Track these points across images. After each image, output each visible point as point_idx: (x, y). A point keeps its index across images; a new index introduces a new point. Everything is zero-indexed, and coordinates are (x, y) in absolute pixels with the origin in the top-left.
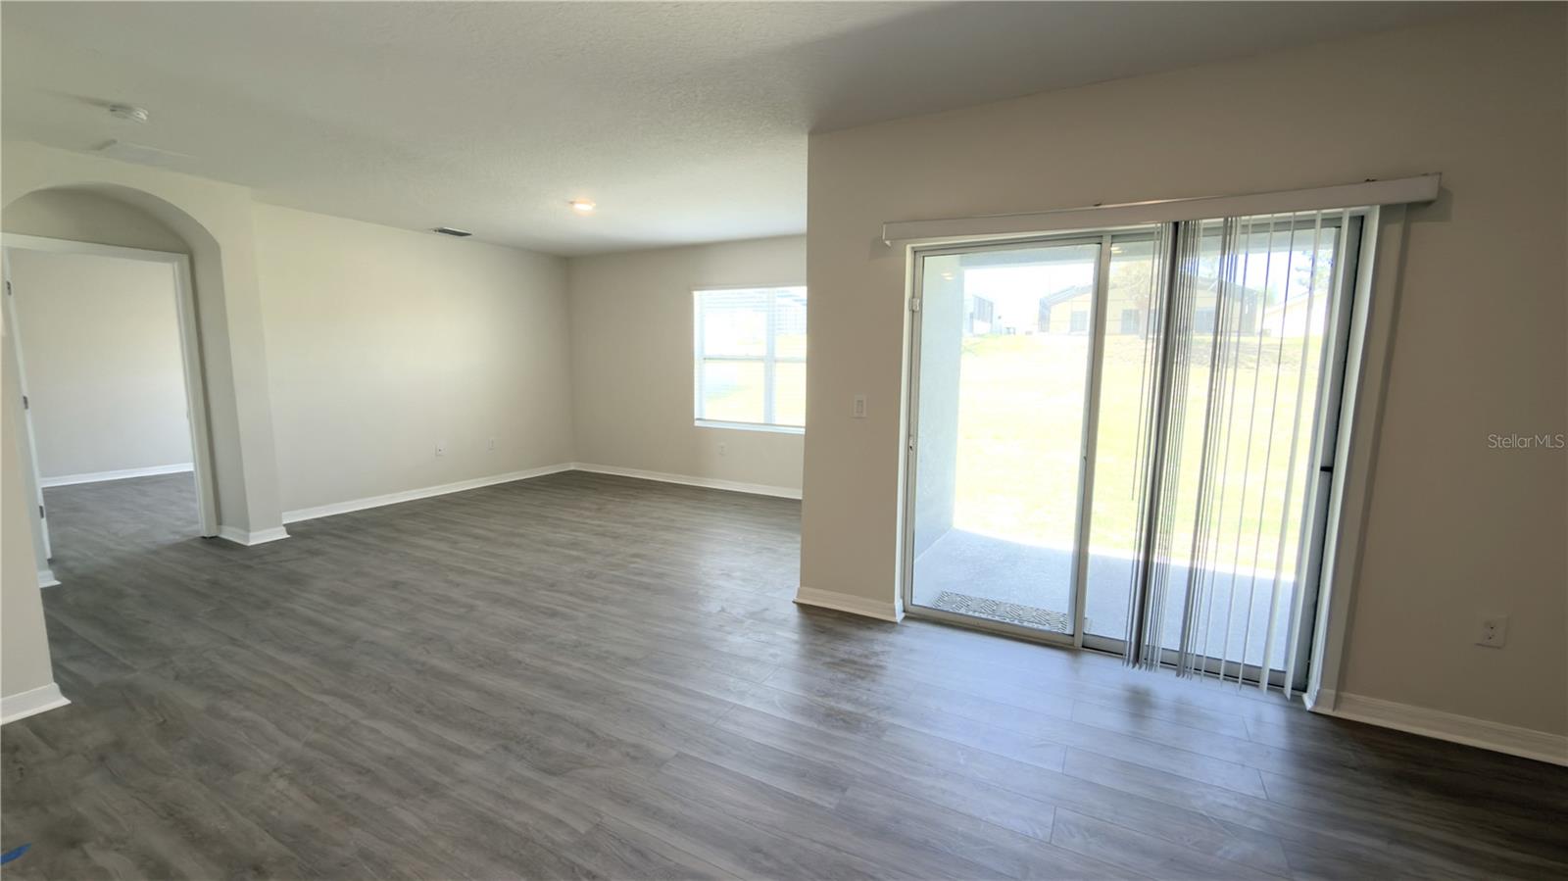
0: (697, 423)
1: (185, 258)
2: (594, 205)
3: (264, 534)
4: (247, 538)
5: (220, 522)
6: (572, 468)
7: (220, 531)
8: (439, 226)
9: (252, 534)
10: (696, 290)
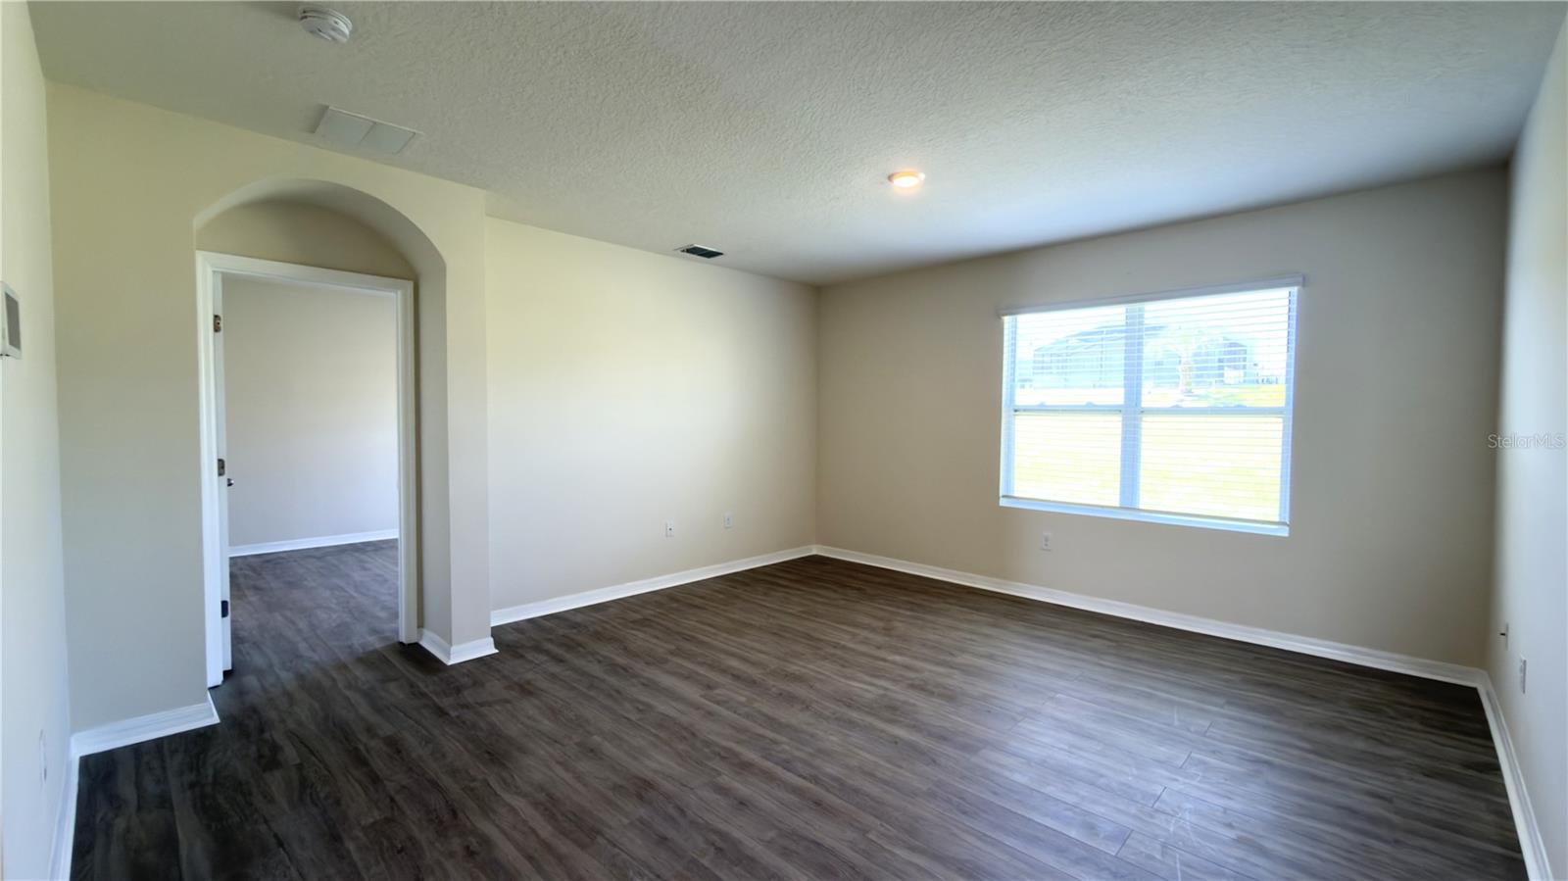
0: (1003, 502)
1: (410, 285)
2: (922, 176)
3: (467, 647)
4: (448, 654)
5: (421, 625)
6: (814, 552)
7: (421, 635)
8: (687, 244)
9: (454, 649)
10: (1006, 315)
